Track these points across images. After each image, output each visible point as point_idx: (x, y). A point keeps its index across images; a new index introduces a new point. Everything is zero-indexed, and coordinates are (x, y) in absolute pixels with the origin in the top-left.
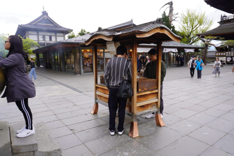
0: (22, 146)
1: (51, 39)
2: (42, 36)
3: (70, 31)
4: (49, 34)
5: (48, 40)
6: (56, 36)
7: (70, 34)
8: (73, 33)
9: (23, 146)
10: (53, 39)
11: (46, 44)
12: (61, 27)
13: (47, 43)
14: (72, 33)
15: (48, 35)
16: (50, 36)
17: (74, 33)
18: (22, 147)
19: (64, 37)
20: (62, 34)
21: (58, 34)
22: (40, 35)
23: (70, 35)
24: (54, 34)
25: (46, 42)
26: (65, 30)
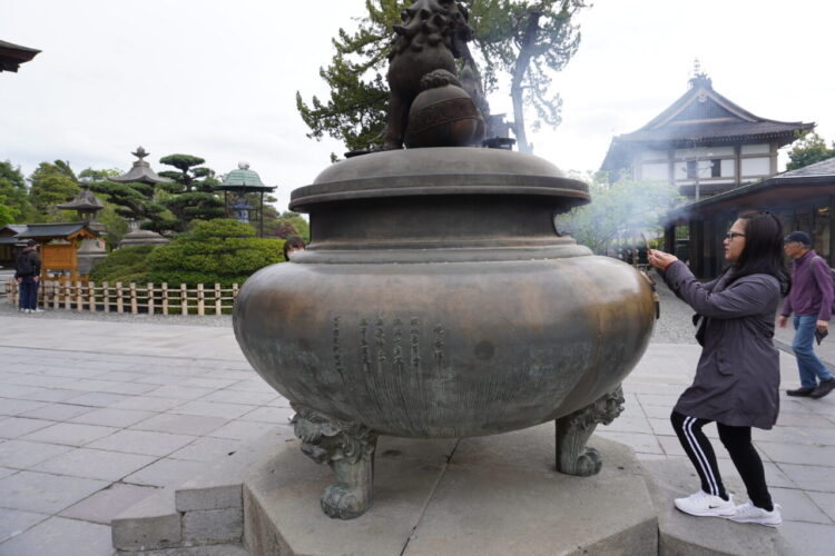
0: (691, 545)
1: (716, 172)
2: (685, 165)
3: (801, 131)
4: (711, 154)
5: (708, 174)
6: (738, 159)
7: (800, 144)
8: (817, 137)
9: (695, 546)
10: (727, 169)
11: (697, 189)
12: (761, 121)
13: (701, 186)
14: (809, 136)
15: (707, 159)
16: (713, 161)
17: (821, 136)
18: (690, 548)
19: (773, 157)
20: (765, 149)
21: (745, 150)
22: (680, 161)
23: (801, 147)
24: (730, 152)
25: (701, 183)
26: (777, 129)
